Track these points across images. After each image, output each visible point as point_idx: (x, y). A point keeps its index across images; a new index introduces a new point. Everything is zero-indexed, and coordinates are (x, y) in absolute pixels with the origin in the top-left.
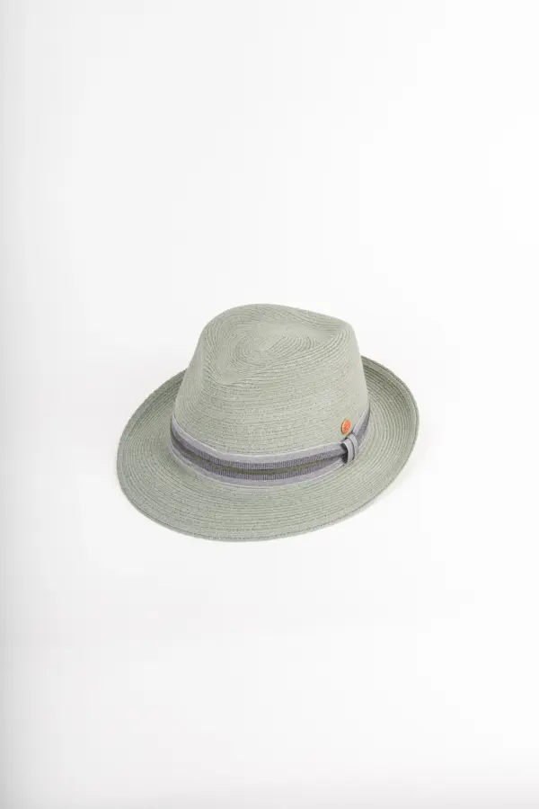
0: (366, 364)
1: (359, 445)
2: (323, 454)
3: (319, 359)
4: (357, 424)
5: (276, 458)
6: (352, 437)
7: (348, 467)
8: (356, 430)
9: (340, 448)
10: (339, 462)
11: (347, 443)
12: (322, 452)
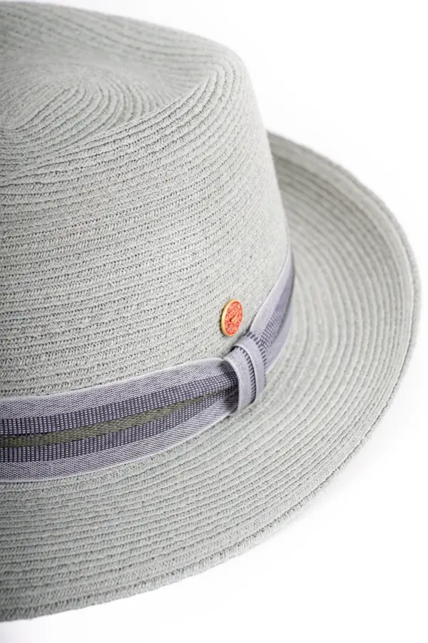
0: (283, 154)
1: (265, 363)
2: (174, 389)
3: (158, 147)
4: (259, 311)
5: (55, 402)
6: (249, 345)
7: (238, 422)
8: (259, 327)
9: (217, 373)
10: (216, 410)
11: (236, 361)
12: (169, 384)
